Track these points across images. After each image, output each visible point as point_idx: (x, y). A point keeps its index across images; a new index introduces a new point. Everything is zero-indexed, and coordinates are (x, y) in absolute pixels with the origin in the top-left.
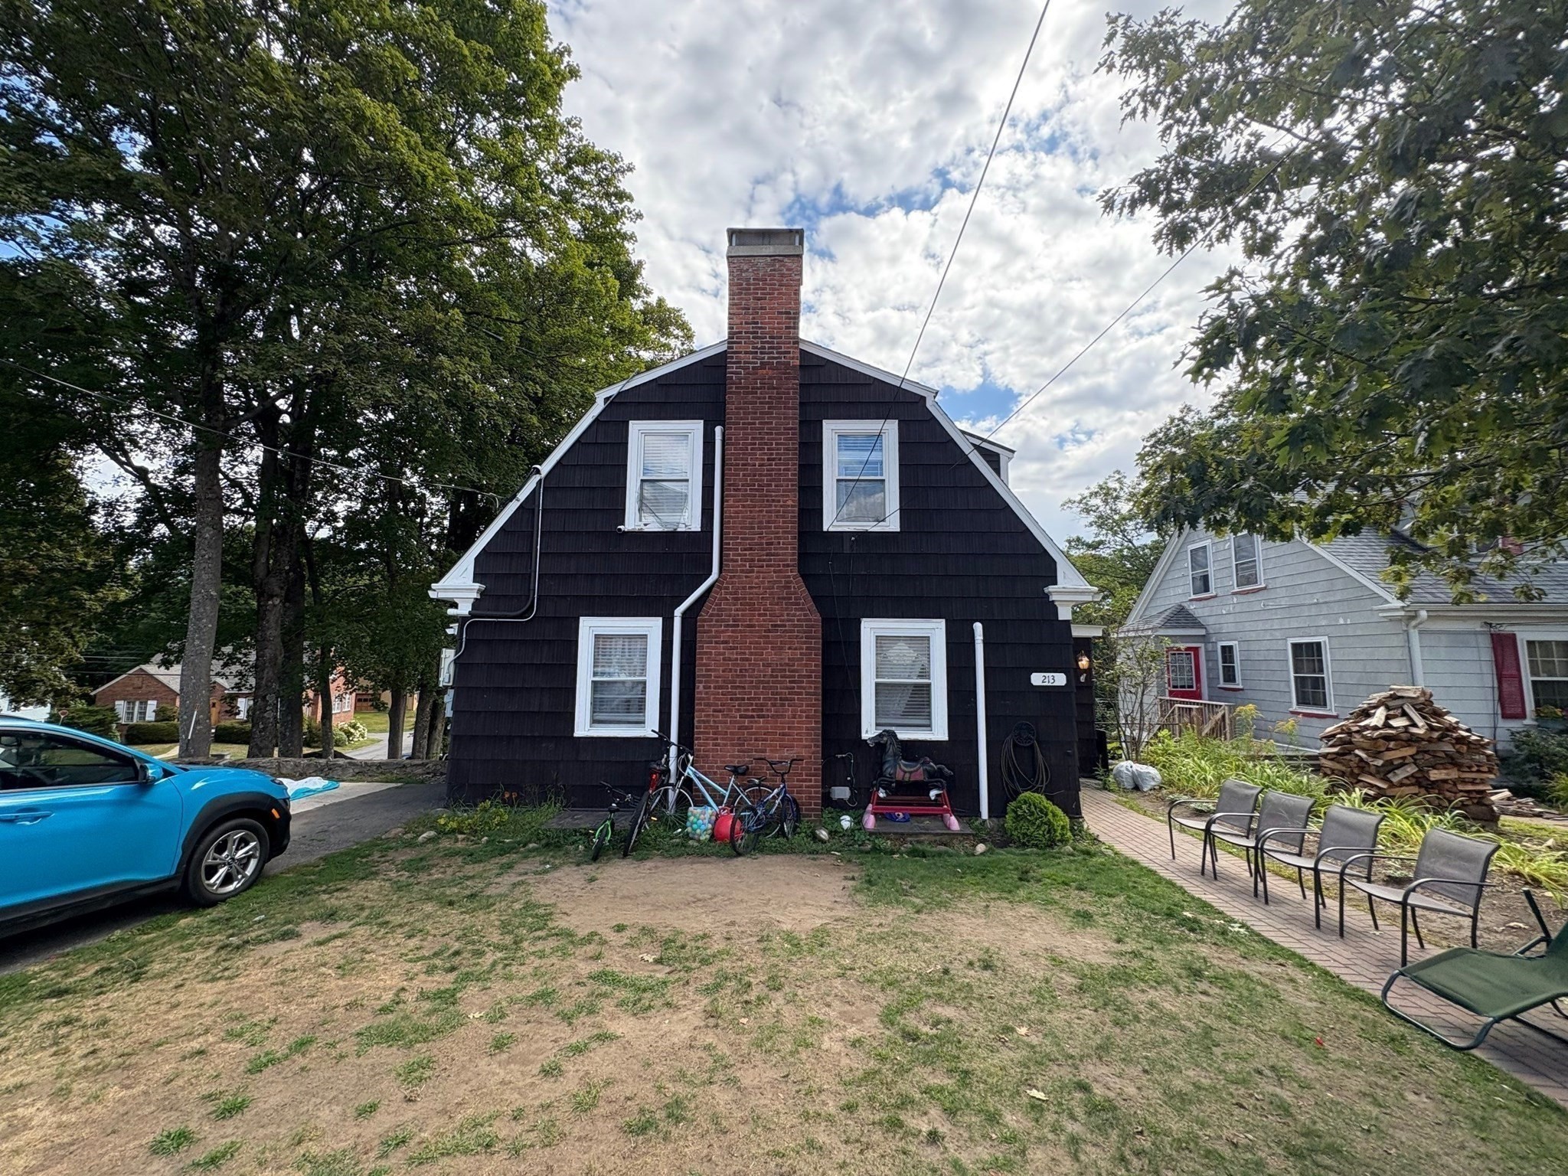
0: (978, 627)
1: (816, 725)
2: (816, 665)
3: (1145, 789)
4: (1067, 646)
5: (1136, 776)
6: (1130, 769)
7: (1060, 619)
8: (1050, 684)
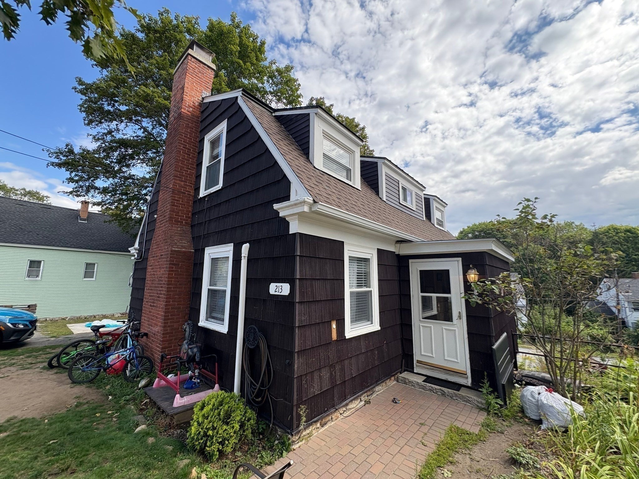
0: (246, 247)
3: (543, 427)
4: (294, 257)
5: (540, 406)
6: (537, 396)
7: (290, 233)
8: (279, 294)
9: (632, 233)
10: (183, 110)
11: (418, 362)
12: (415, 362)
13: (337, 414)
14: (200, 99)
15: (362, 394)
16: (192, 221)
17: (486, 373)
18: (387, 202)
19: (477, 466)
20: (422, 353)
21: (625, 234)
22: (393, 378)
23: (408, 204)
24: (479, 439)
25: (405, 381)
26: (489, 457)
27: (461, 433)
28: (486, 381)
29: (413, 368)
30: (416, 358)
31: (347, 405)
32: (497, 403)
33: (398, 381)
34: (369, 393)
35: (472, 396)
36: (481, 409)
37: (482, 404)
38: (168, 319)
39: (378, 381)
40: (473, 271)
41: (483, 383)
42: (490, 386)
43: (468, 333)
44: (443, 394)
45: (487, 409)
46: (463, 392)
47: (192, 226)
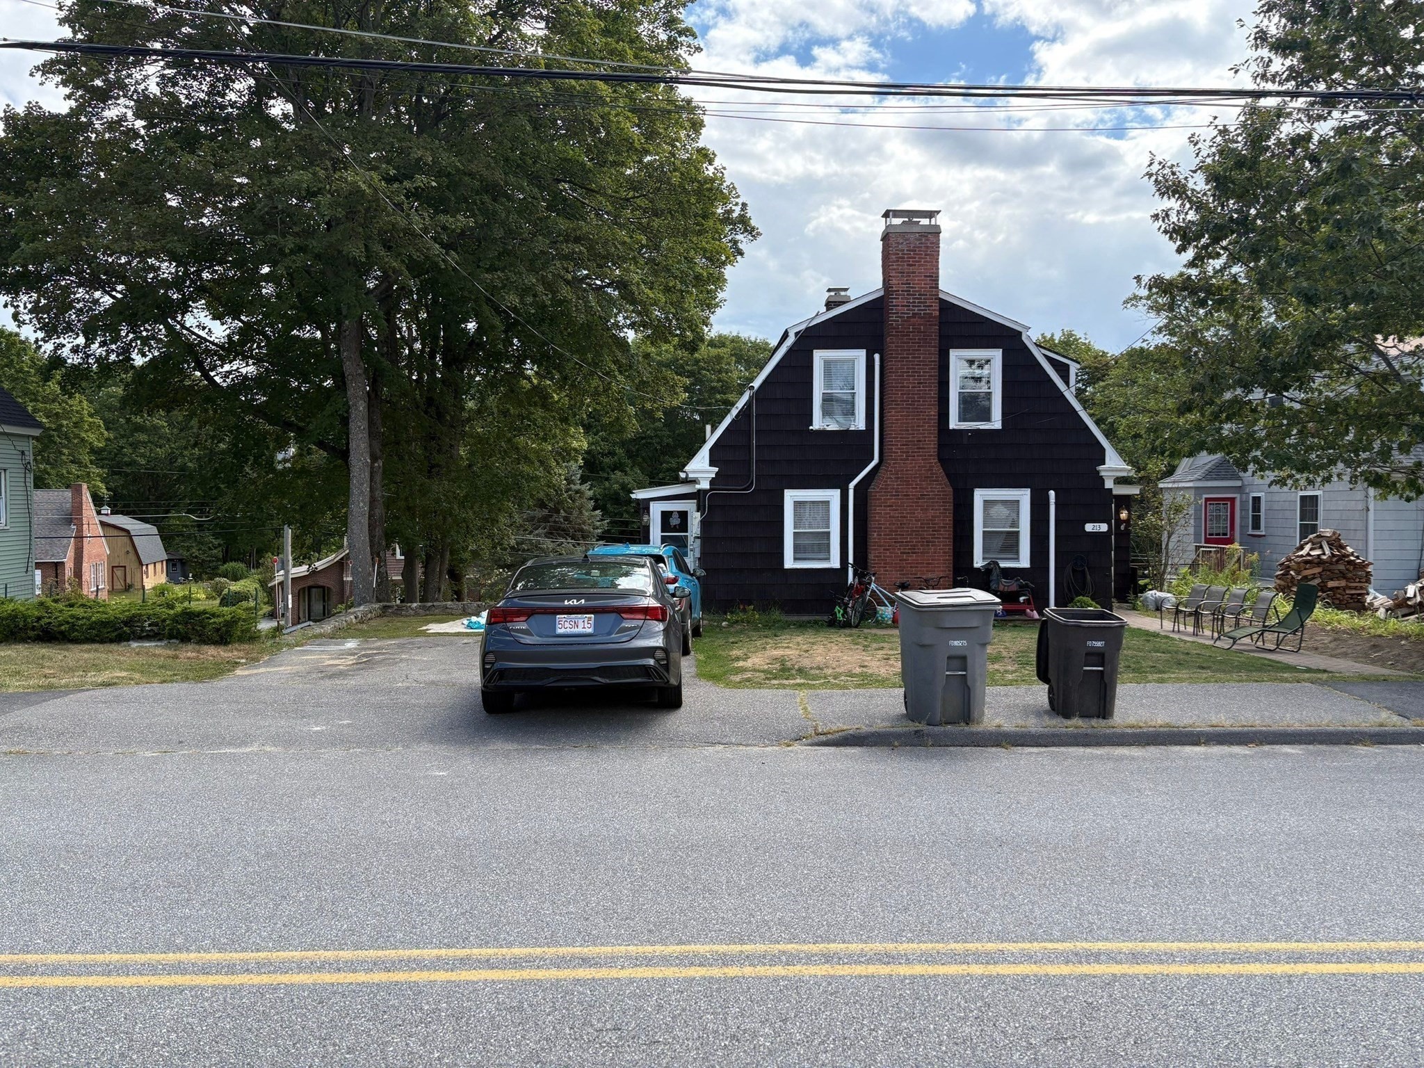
0: (1052, 493)
1: (949, 557)
2: (949, 519)
4: (1109, 505)
7: (1106, 488)
8: (1096, 531)
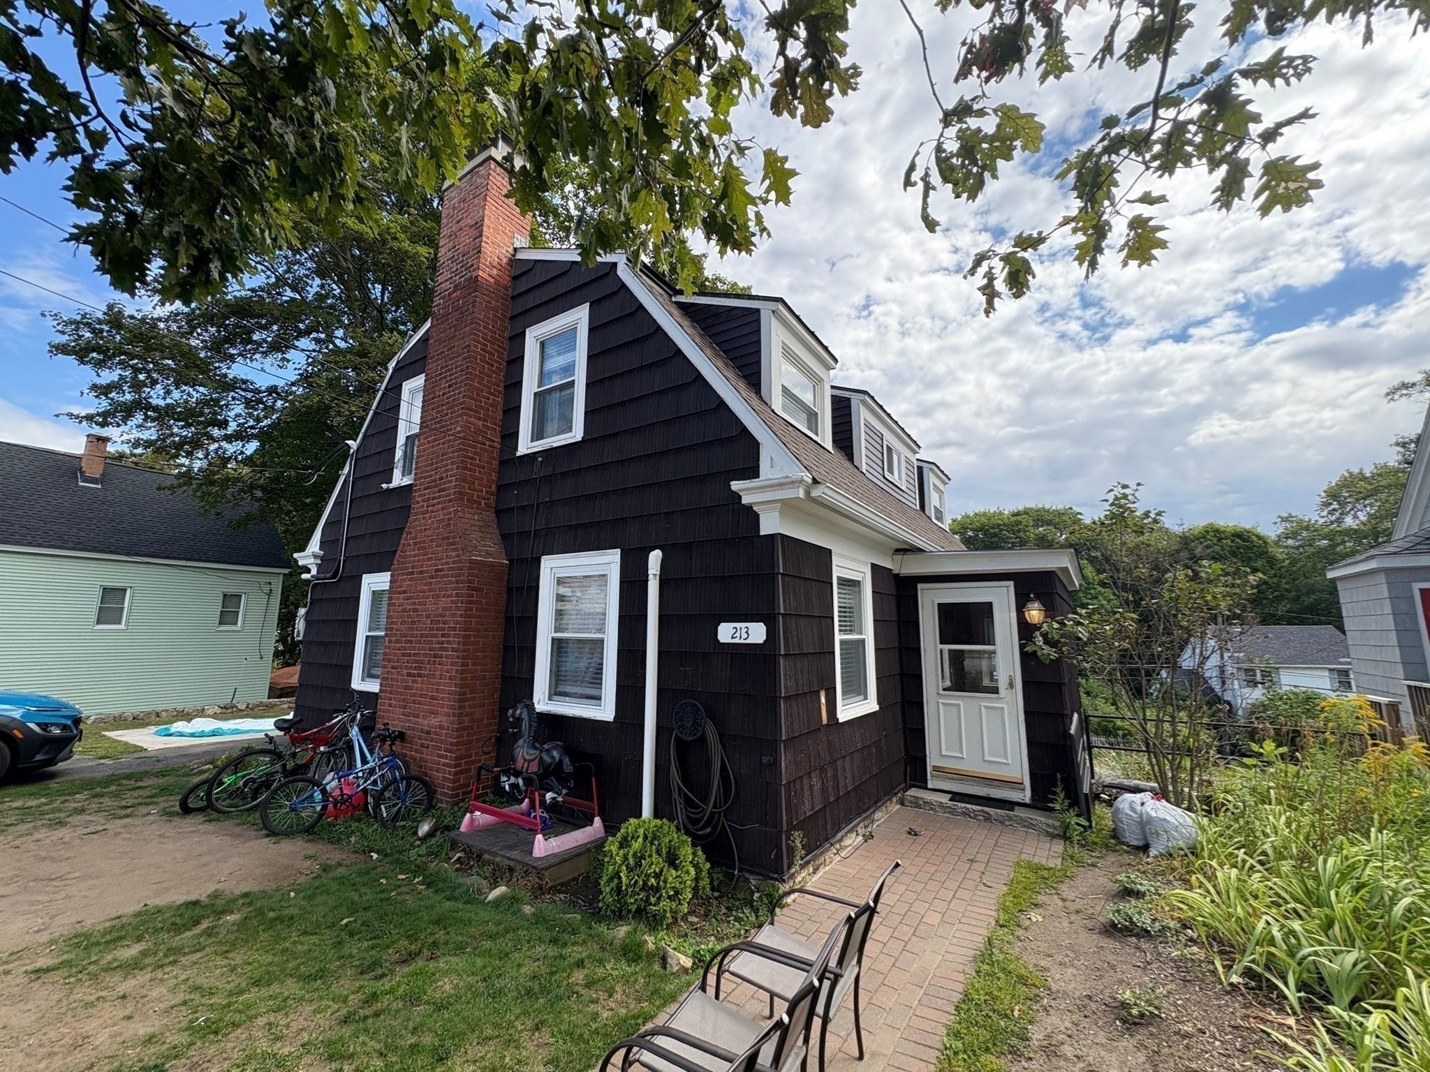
0: (656, 557)
3: (1153, 852)
4: (772, 577)
5: (1145, 823)
6: (1139, 808)
7: (762, 533)
8: (742, 641)
9: (1244, 540)
10: (480, 273)
11: (936, 769)
12: (929, 769)
13: (830, 854)
14: (511, 250)
15: (857, 825)
16: (497, 502)
17: (1059, 776)
18: (868, 475)
19: (1073, 907)
20: (944, 753)
21: (1233, 541)
22: (894, 800)
23: (895, 478)
24: (1064, 876)
25: (916, 803)
26: (1086, 894)
27: (1036, 869)
28: (1058, 790)
29: (926, 781)
30: (932, 760)
31: (841, 840)
32: (1078, 824)
33: (903, 804)
34: (866, 823)
35: (1039, 818)
36: (1053, 836)
37: (1055, 828)
38: (466, 700)
39: (876, 802)
40: (1036, 605)
41: (1055, 793)
42: (1067, 797)
43: (1026, 713)
44: (988, 818)
45: (1064, 835)
46: (1019, 812)
47: (498, 512)
